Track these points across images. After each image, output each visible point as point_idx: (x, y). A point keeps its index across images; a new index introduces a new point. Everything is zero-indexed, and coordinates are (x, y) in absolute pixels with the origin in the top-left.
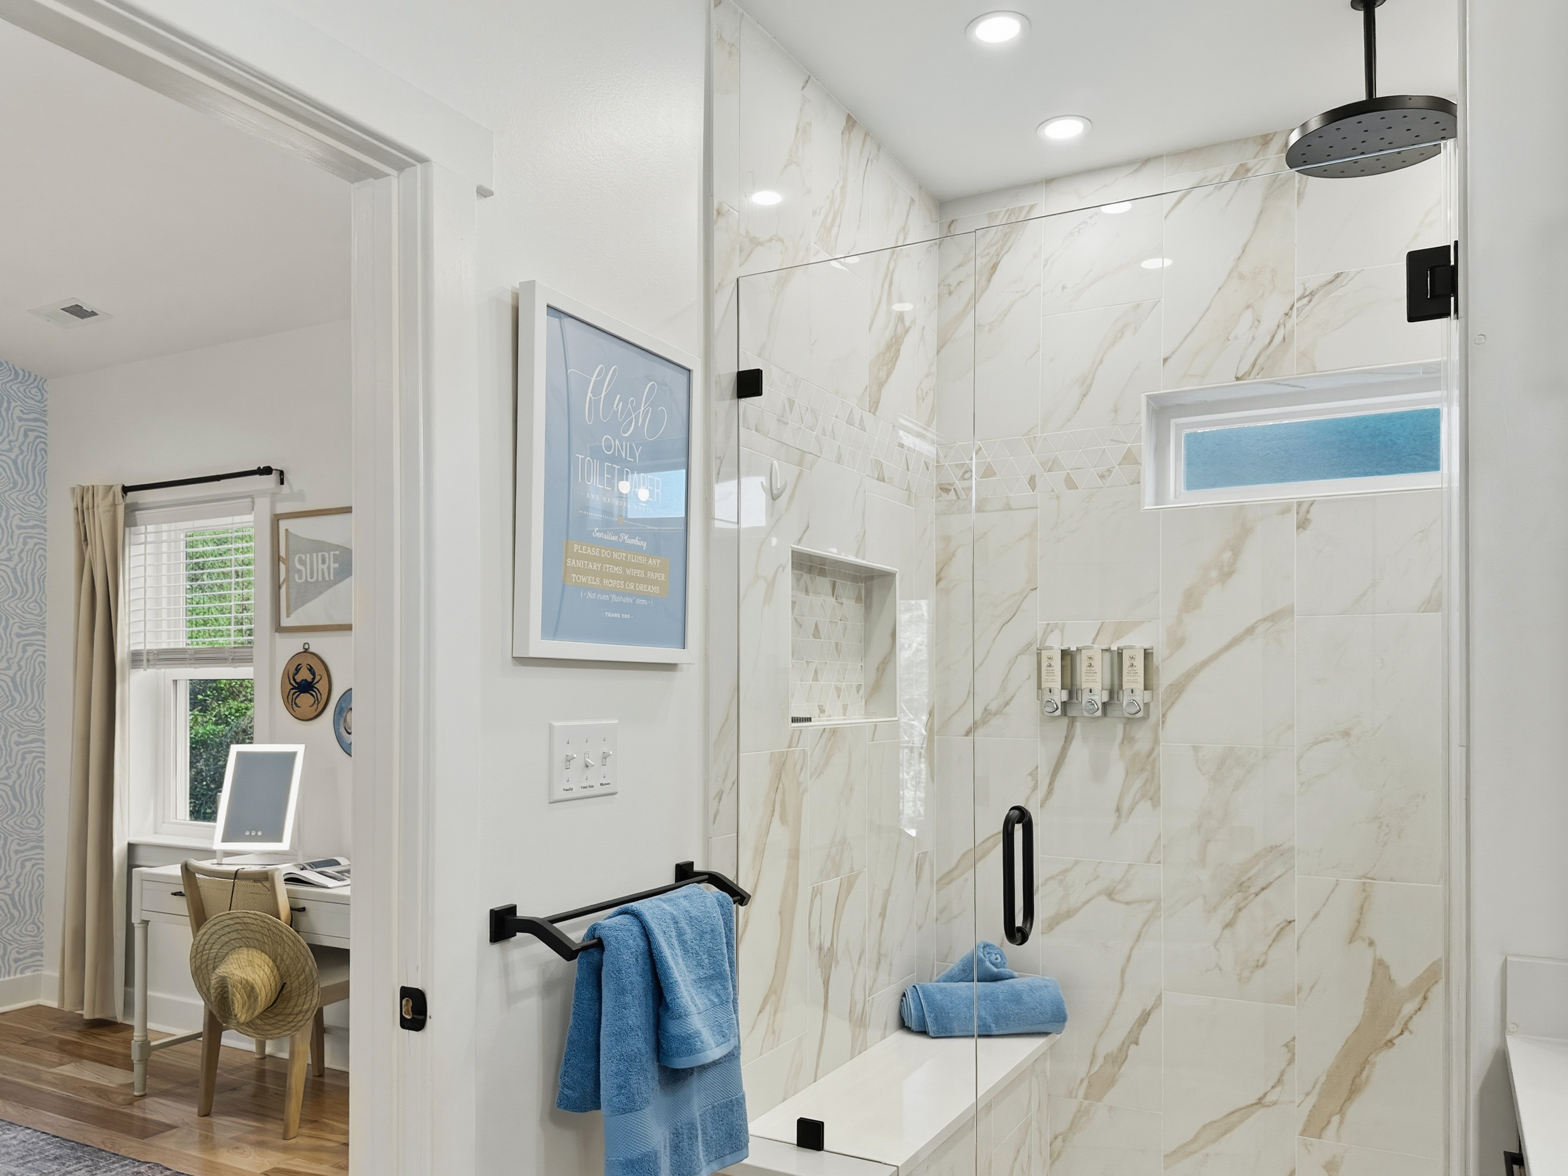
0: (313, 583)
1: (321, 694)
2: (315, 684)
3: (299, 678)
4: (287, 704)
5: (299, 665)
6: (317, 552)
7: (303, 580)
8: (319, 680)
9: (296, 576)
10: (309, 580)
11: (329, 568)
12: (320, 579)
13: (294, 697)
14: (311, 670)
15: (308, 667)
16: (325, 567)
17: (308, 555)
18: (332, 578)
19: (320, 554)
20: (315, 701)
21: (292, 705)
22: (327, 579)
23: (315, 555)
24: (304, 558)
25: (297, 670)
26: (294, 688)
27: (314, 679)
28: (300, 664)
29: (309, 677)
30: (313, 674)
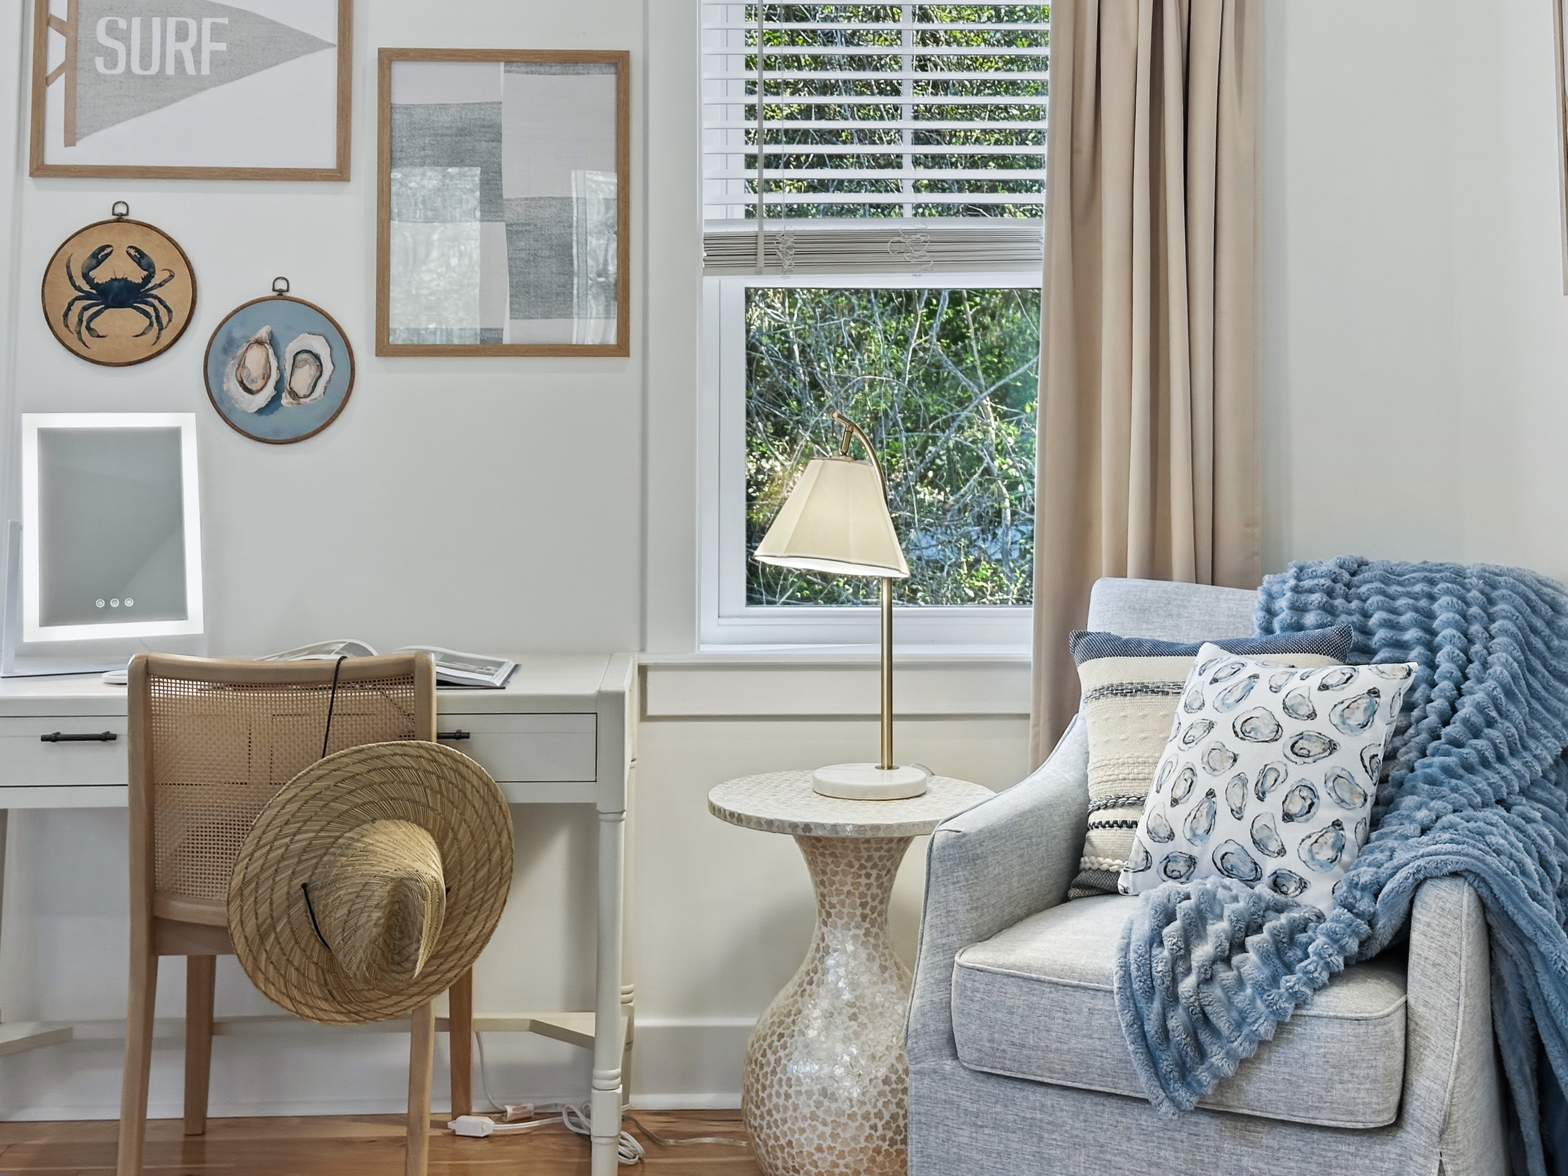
0: (152, 77)
1: (169, 311)
2: (151, 289)
3: (101, 275)
4: (62, 331)
5: (103, 248)
6: (164, 16)
7: (121, 69)
8: (166, 281)
9: (99, 62)
10: (136, 68)
11: (197, 51)
12: (170, 70)
13: (87, 314)
14: (140, 258)
15: (132, 252)
16: (186, 48)
17: (136, 22)
18: (206, 70)
19: (172, 22)
20: (151, 324)
21: (79, 333)
22: (190, 69)
23: (156, 22)
24: (122, 24)
25: (99, 257)
26: (88, 296)
27: (147, 280)
28: (109, 246)
29: (136, 275)
30: (150, 269)
